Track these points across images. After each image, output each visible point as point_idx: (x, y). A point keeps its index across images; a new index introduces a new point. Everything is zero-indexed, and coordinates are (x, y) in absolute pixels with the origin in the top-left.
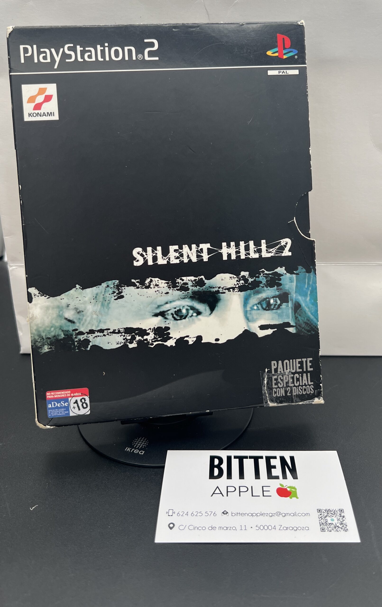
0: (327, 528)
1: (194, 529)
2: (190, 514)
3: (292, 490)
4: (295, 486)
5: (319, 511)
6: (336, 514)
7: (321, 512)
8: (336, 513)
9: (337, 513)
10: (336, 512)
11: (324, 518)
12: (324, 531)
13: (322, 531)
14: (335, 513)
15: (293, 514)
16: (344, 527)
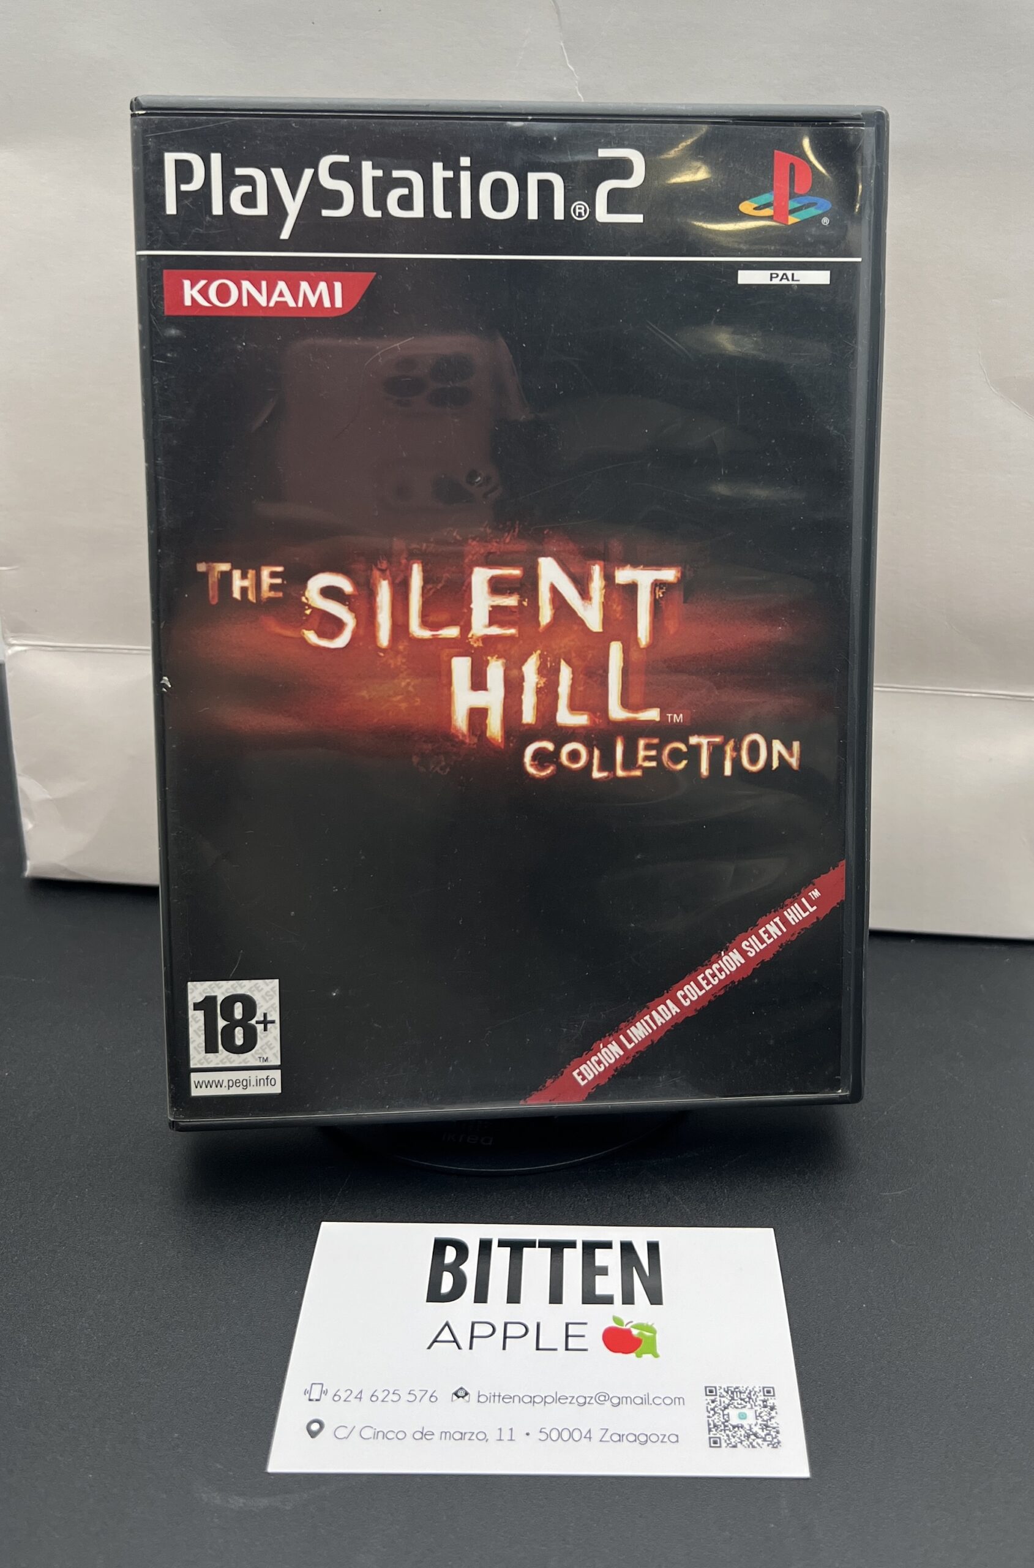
0: (726, 1438)
1: (376, 1435)
2: (366, 1396)
3: (643, 1334)
4: (653, 1324)
5: (710, 1391)
6: (754, 1401)
7: (716, 1395)
8: (754, 1398)
9: (756, 1399)
10: (754, 1395)
11: (721, 1412)
12: (718, 1445)
13: (712, 1445)
14: (752, 1397)
15: (642, 1398)
16: (771, 1436)
